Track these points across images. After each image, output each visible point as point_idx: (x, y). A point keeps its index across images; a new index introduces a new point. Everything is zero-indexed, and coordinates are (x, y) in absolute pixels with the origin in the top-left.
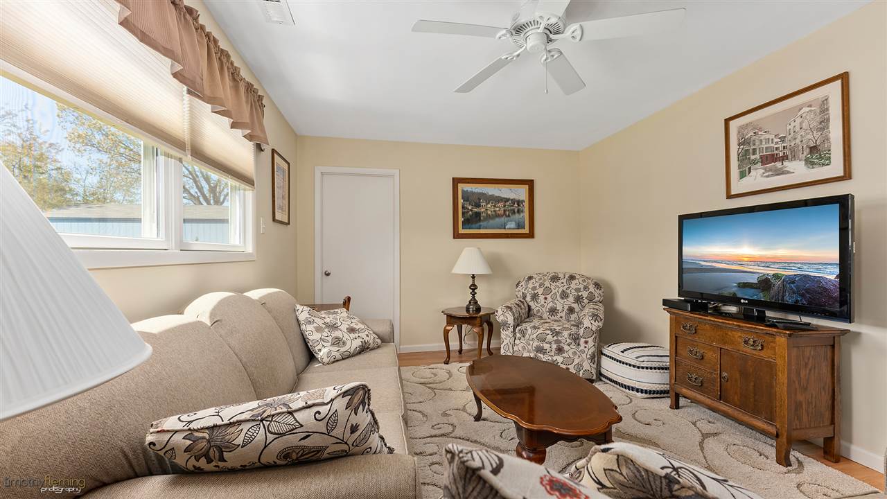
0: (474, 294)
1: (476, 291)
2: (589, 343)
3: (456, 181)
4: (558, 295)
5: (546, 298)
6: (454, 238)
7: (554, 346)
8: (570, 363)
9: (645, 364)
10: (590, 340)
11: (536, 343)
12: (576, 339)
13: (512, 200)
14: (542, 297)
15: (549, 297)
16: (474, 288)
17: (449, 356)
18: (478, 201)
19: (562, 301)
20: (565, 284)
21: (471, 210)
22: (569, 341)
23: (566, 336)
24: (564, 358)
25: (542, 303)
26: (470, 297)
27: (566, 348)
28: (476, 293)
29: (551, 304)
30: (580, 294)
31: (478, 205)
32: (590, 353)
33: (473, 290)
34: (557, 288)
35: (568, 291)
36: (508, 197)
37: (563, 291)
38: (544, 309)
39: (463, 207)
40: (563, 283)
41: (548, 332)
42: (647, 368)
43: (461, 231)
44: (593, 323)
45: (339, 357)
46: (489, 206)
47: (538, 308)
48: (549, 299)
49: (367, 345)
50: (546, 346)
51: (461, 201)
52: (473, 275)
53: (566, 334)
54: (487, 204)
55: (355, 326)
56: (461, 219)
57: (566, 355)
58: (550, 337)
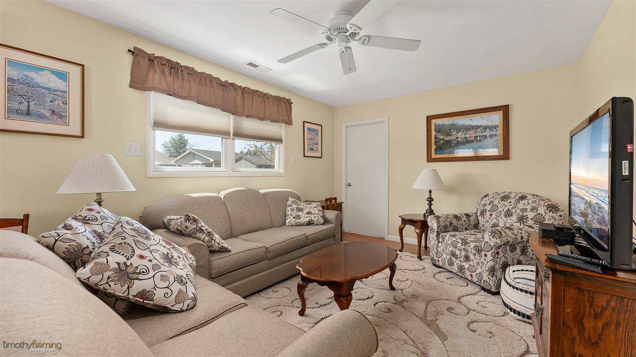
0: (430, 205)
1: (432, 202)
2: (488, 257)
3: (429, 119)
4: (503, 213)
5: (491, 215)
6: (428, 161)
7: (463, 253)
8: (473, 271)
9: (520, 286)
10: (489, 254)
11: (451, 248)
12: (479, 250)
13: (483, 127)
14: (488, 214)
15: (494, 214)
16: (430, 200)
17: (403, 247)
18: (449, 131)
19: (505, 219)
20: (512, 203)
21: (442, 139)
22: (474, 251)
23: (472, 247)
24: (470, 265)
25: (488, 219)
26: (427, 207)
27: (472, 257)
28: (432, 204)
29: (495, 221)
30: (525, 214)
31: (449, 134)
32: (488, 265)
33: (430, 202)
34: (503, 207)
35: (513, 211)
36: (479, 125)
37: (509, 210)
38: (488, 224)
39: (436, 138)
40: (510, 202)
41: (459, 241)
42: (522, 290)
43: (434, 156)
44: (491, 238)
45: (294, 224)
46: (459, 134)
47: (483, 223)
48: (494, 216)
49: (312, 222)
50: (458, 252)
51: (433, 133)
52: (430, 190)
53: (472, 245)
54: (457, 133)
55: (311, 211)
56: (434, 147)
57: (471, 263)
58: (459, 245)
